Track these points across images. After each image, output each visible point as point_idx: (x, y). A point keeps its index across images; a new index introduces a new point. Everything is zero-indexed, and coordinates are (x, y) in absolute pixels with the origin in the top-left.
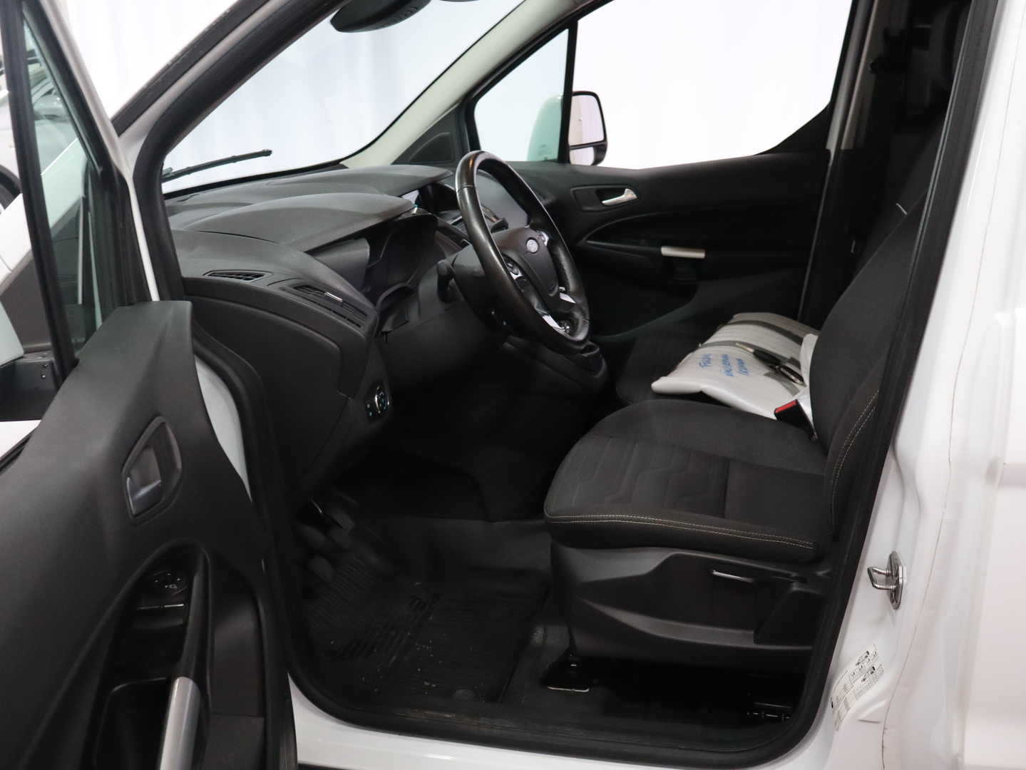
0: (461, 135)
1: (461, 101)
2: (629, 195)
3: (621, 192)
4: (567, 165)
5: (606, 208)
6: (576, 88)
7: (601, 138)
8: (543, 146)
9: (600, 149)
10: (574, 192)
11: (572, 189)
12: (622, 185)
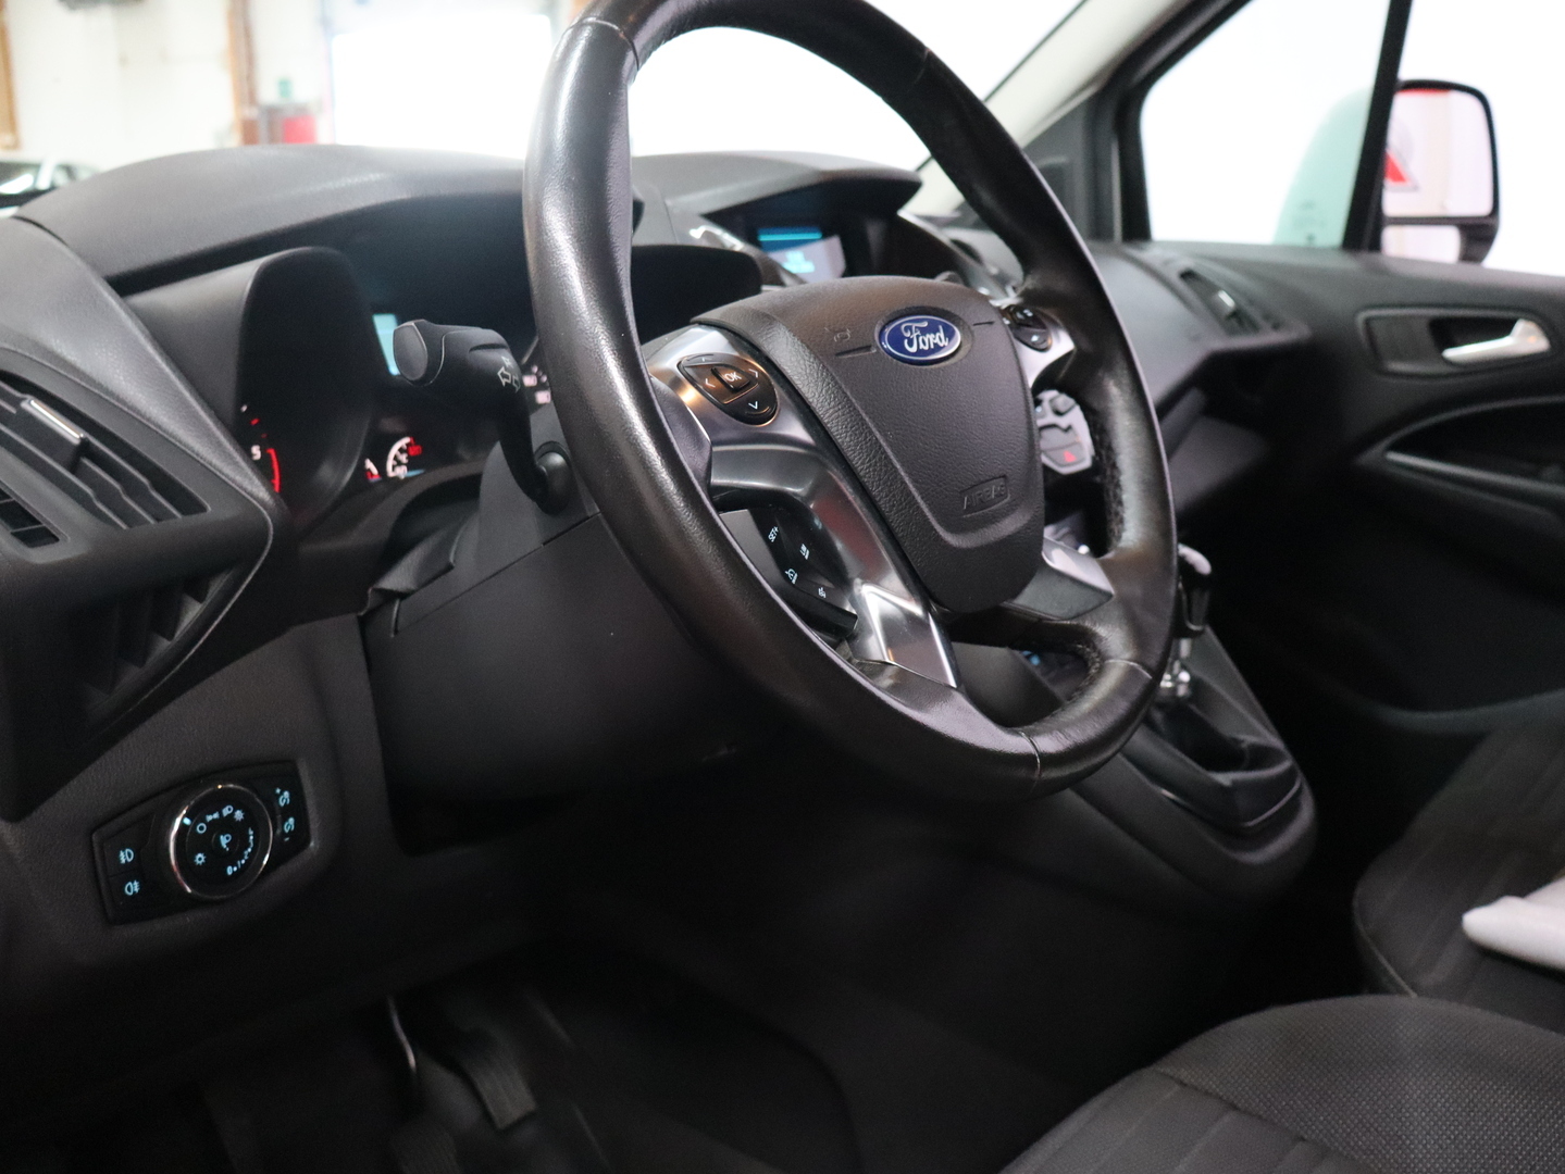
0: (1096, 166)
1: (1106, 76)
2: (1525, 339)
3: (1502, 328)
4: (1367, 257)
5: (1454, 370)
6: (1406, 72)
7: (1481, 207)
8: (1309, 205)
9: (1478, 234)
10: (1368, 321)
11: (1362, 316)
12: (1508, 308)
